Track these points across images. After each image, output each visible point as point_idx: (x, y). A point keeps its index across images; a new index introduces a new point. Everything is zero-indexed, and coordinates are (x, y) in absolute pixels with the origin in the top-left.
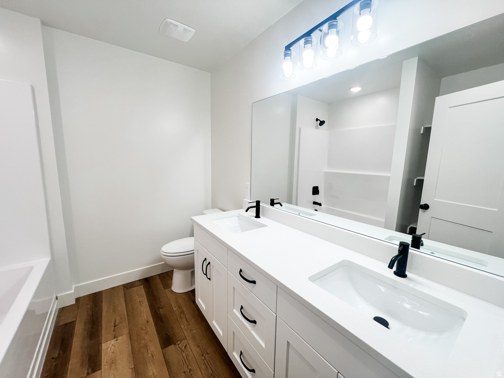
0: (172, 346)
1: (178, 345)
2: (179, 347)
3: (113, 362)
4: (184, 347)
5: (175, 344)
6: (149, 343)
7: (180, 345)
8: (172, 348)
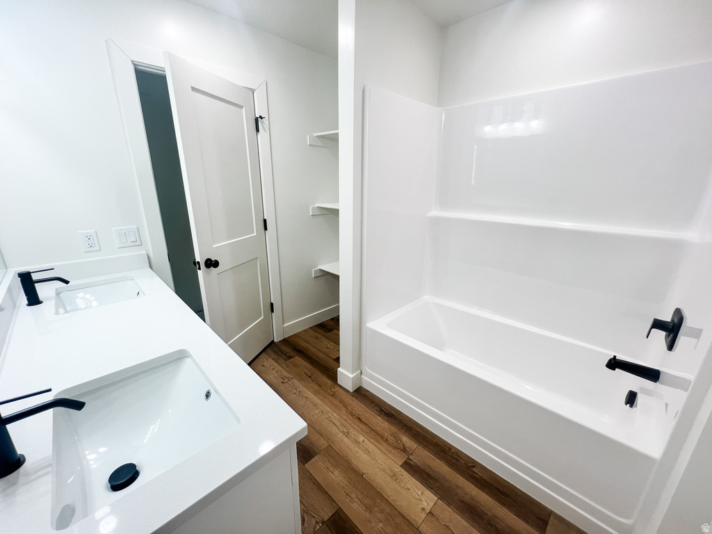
0: (326, 518)
1: (317, 522)
2: (314, 517)
3: (394, 476)
4: (306, 519)
5: (323, 522)
6: (367, 515)
7: (314, 522)
8: (326, 514)
